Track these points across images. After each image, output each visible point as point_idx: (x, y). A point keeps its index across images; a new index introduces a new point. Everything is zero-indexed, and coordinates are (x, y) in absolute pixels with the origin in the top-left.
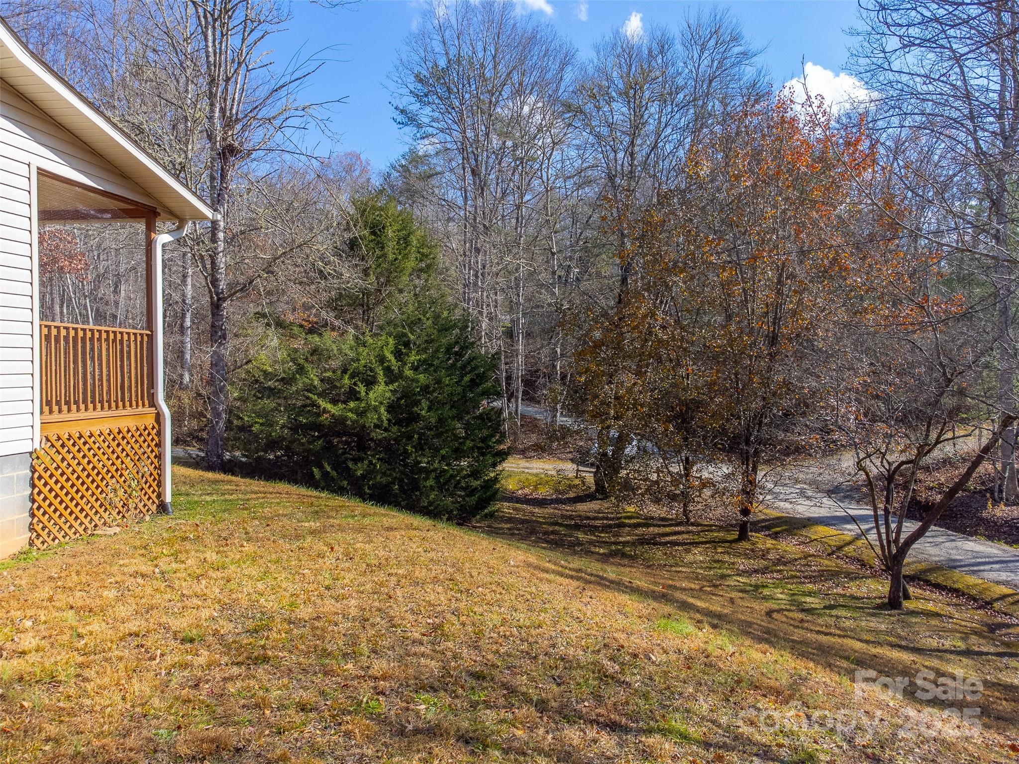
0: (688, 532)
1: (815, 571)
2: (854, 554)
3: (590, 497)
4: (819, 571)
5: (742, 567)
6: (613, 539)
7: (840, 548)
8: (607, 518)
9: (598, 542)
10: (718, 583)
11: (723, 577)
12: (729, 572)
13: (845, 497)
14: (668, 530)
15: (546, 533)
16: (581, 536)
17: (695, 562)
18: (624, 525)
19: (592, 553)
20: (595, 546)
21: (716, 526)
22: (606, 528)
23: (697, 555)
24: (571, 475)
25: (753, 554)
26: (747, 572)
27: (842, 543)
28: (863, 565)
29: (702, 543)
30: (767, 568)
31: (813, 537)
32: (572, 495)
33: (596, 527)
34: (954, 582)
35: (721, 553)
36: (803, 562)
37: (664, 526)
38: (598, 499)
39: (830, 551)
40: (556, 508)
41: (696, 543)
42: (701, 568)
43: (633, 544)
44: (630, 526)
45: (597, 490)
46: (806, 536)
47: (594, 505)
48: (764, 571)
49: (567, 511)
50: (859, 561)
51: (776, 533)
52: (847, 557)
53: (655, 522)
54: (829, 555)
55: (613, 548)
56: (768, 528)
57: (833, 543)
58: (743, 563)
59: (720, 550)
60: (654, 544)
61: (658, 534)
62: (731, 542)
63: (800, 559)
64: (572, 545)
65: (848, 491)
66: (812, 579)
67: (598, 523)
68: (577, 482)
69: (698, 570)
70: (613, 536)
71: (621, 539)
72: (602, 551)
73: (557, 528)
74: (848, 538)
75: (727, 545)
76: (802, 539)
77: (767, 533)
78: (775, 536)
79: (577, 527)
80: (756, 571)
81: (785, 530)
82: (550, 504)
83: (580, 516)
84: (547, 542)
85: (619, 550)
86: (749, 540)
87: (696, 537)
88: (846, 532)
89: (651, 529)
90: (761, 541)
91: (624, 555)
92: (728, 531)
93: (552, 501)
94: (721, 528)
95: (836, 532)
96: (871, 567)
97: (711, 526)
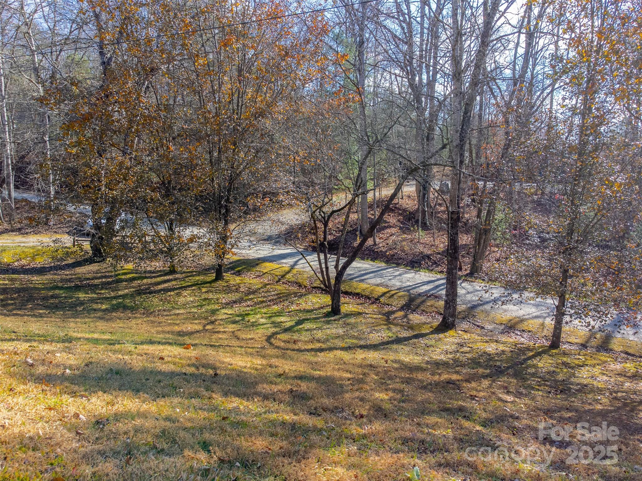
0: (175, 279)
1: (274, 295)
2: (293, 279)
3: (89, 261)
4: (277, 295)
5: (224, 301)
6: (113, 294)
7: (283, 276)
8: (105, 277)
9: (99, 299)
10: (213, 318)
11: (214, 312)
12: (216, 307)
13: (277, 242)
14: (159, 279)
15: (45, 298)
16: (82, 295)
17: (188, 303)
18: (121, 281)
19: (95, 310)
20: (97, 303)
21: (195, 272)
22: (104, 286)
23: (187, 297)
24: (69, 244)
25: (228, 290)
26: (229, 304)
27: (284, 273)
28: (300, 286)
29: (189, 286)
30: (242, 299)
31: (265, 271)
32: (70, 261)
33: (95, 285)
34: (355, 289)
35: (206, 292)
36: (265, 289)
37: (154, 277)
38: (96, 262)
39: (277, 279)
40: (55, 274)
41: (184, 287)
42: (194, 307)
43: (132, 296)
44: (126, 280)
45: (95, 255)
46: (260, 271)
47: (94, 267)
48: (239, 301)
49: (67, 275)
50: (297, 283)
51: (239, 271)
52: (289, 282)
53: (148, 275)
54: (277, 282)
55: (114, 302)
56: (232, 268)
57: (278, 274)
58: (225, 298)
59: (204, 290)
60: (150, 293)
61: (151, 284)
62: (210, 282)
63: (262, 288)
64: (73, 306)
65: (277, 238)
66: (275, 302)
67: (96, 282)
68: (76, 248)
69: (193, 310)
70: (113, 291)
71: (120, 293)
72: (104, 307)
73: (57, 292)
74: (287, 269)
75: (208, 285)
76: (258, 274)
77: (232, 272)
78: (239, 273)
79: (77, 288)
80: (235, 302)
81: (244, 268)
82: (49, 271)
83: (79, 278)
84: (46, 307)
85: (120, 303)
86: (223, 279)
87: (183, 282)
88: (284, 265)
89: (145, 281)
90: (231, 279)
91: (125, 308)
92: (205, 274)
93: (51, 269)
94: (199, 273)
95: (278, 266)
96: (305, 287)
97: (192, 272)
